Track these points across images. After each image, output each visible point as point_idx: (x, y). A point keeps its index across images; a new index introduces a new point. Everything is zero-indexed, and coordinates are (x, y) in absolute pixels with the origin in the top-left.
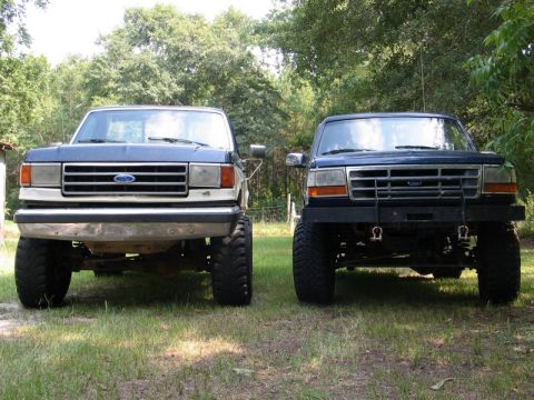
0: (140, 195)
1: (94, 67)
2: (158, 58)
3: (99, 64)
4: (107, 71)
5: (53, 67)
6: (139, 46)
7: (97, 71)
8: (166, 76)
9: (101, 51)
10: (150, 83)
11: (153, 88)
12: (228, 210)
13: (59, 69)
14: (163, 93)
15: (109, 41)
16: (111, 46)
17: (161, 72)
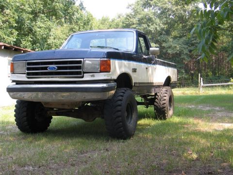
0: (61, 77)
1: (126, 18)
2: (154, 13)
3: (128, 17)
4: (132, 20)
5: (110, 20)
6: (147, 8)
7: (127, 20)
8: (158, 21)
9: (130, 11)
10: (150, 24)
11: (152, 26)
12: (105, 85)
13: (113, 21)
14: (156, 28)
15: (133, 6)
16: (133, 9)
17: (155, 19)
